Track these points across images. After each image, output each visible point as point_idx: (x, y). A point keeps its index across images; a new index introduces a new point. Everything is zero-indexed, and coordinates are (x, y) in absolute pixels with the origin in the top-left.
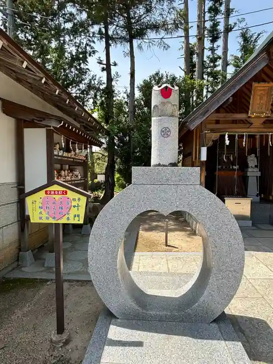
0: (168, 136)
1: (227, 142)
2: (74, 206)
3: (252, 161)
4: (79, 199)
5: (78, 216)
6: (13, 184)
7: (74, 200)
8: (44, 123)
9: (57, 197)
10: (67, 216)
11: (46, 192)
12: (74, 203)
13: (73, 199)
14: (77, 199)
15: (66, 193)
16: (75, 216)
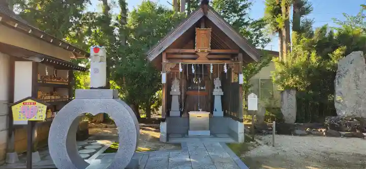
0: (98, 72)
1: (181, 70)
2: (40, 111)
3: (217, 83)
5: (42, 116)
6: (5, 101)
8: (30, 59)
9: (30, 106)
10: (35, 116)
11: (24, 103)
12: (40, 109)
14: (41, 107)
15: (35, 103)
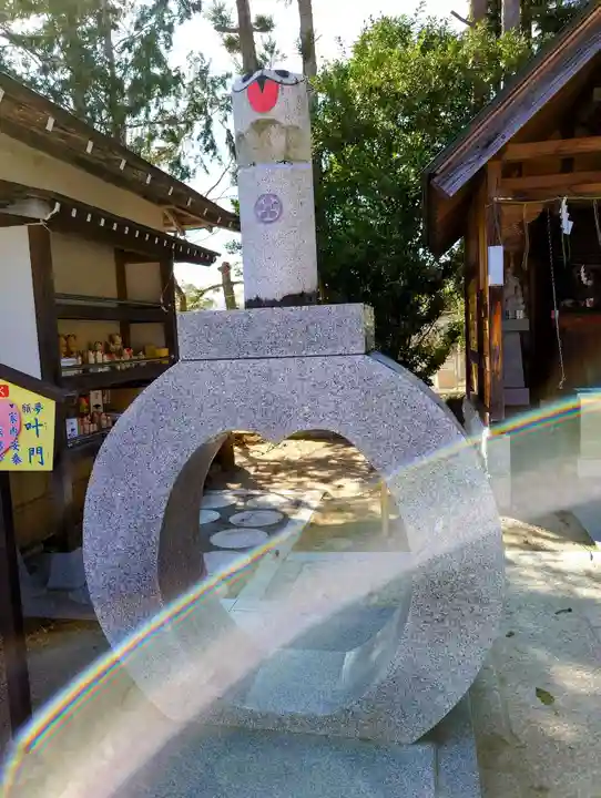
0: (276, 218)
1: (567, 226)
2: (28, 426)
4: (38, 407)
5: (40, 451)
7: (27, 408)
10: (12, 453)
12: (28, 418)
13: (23, 407)
14: (33, 406)
15: (6, 391)
16: (32, 451)
